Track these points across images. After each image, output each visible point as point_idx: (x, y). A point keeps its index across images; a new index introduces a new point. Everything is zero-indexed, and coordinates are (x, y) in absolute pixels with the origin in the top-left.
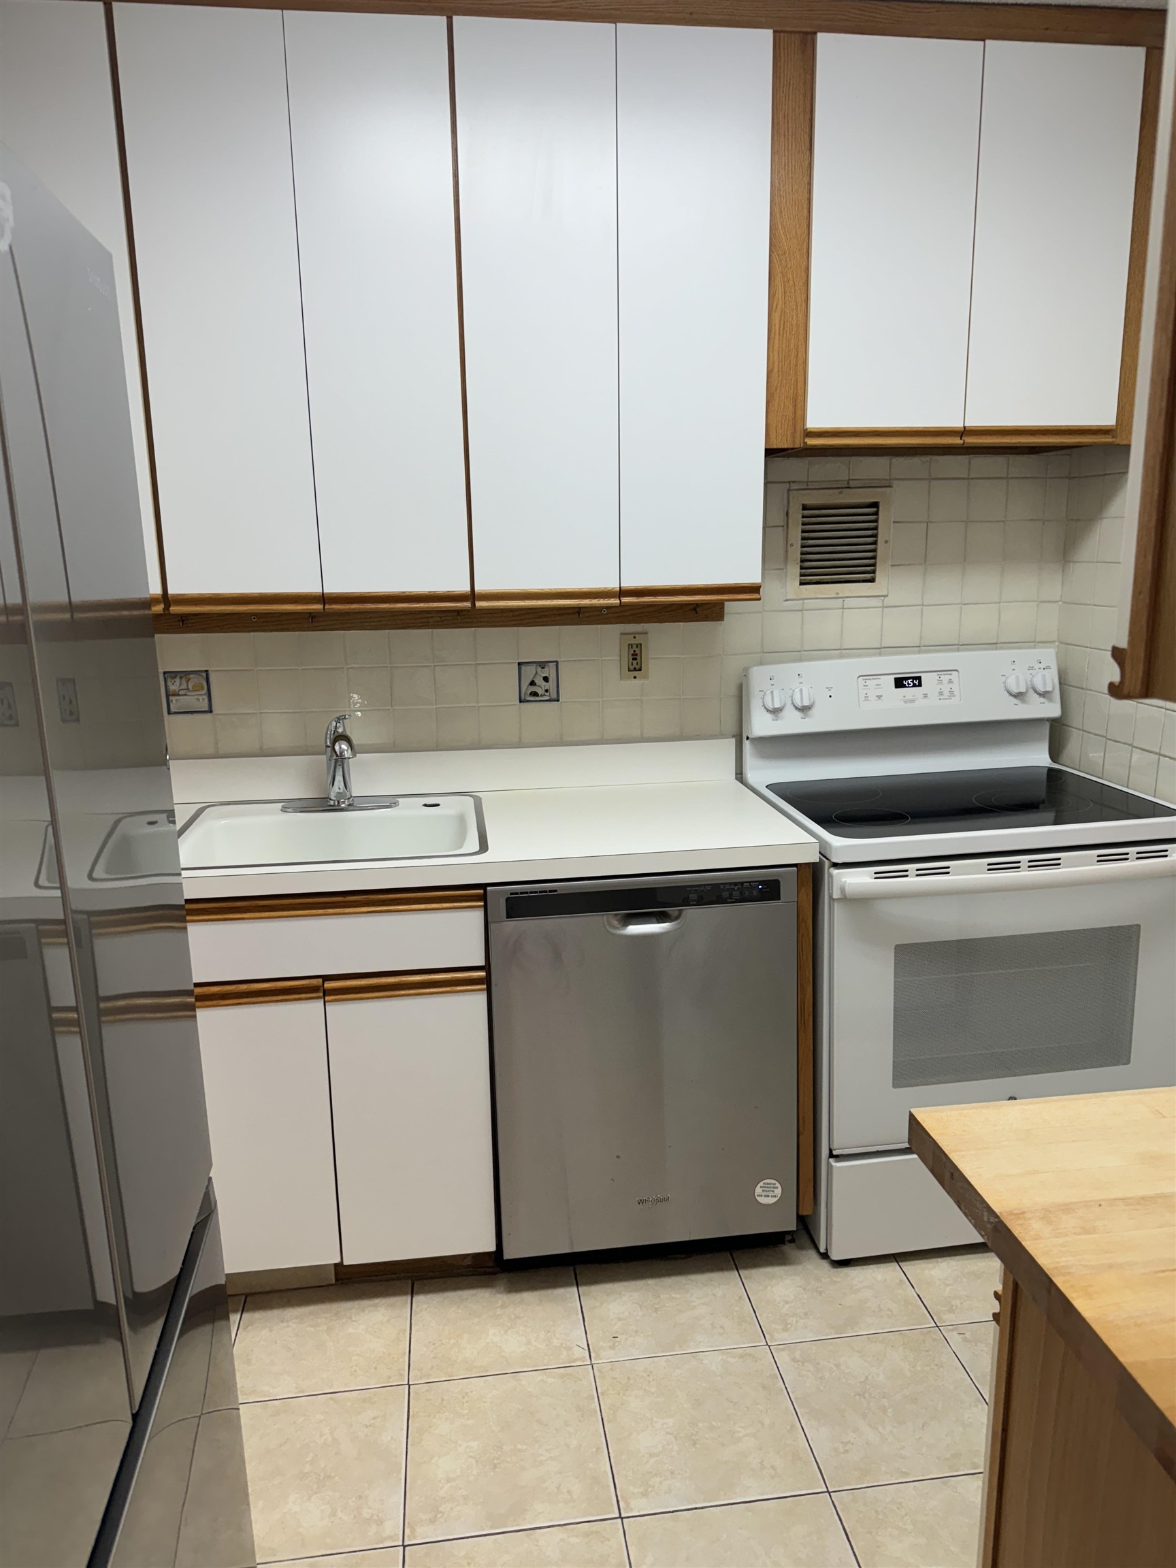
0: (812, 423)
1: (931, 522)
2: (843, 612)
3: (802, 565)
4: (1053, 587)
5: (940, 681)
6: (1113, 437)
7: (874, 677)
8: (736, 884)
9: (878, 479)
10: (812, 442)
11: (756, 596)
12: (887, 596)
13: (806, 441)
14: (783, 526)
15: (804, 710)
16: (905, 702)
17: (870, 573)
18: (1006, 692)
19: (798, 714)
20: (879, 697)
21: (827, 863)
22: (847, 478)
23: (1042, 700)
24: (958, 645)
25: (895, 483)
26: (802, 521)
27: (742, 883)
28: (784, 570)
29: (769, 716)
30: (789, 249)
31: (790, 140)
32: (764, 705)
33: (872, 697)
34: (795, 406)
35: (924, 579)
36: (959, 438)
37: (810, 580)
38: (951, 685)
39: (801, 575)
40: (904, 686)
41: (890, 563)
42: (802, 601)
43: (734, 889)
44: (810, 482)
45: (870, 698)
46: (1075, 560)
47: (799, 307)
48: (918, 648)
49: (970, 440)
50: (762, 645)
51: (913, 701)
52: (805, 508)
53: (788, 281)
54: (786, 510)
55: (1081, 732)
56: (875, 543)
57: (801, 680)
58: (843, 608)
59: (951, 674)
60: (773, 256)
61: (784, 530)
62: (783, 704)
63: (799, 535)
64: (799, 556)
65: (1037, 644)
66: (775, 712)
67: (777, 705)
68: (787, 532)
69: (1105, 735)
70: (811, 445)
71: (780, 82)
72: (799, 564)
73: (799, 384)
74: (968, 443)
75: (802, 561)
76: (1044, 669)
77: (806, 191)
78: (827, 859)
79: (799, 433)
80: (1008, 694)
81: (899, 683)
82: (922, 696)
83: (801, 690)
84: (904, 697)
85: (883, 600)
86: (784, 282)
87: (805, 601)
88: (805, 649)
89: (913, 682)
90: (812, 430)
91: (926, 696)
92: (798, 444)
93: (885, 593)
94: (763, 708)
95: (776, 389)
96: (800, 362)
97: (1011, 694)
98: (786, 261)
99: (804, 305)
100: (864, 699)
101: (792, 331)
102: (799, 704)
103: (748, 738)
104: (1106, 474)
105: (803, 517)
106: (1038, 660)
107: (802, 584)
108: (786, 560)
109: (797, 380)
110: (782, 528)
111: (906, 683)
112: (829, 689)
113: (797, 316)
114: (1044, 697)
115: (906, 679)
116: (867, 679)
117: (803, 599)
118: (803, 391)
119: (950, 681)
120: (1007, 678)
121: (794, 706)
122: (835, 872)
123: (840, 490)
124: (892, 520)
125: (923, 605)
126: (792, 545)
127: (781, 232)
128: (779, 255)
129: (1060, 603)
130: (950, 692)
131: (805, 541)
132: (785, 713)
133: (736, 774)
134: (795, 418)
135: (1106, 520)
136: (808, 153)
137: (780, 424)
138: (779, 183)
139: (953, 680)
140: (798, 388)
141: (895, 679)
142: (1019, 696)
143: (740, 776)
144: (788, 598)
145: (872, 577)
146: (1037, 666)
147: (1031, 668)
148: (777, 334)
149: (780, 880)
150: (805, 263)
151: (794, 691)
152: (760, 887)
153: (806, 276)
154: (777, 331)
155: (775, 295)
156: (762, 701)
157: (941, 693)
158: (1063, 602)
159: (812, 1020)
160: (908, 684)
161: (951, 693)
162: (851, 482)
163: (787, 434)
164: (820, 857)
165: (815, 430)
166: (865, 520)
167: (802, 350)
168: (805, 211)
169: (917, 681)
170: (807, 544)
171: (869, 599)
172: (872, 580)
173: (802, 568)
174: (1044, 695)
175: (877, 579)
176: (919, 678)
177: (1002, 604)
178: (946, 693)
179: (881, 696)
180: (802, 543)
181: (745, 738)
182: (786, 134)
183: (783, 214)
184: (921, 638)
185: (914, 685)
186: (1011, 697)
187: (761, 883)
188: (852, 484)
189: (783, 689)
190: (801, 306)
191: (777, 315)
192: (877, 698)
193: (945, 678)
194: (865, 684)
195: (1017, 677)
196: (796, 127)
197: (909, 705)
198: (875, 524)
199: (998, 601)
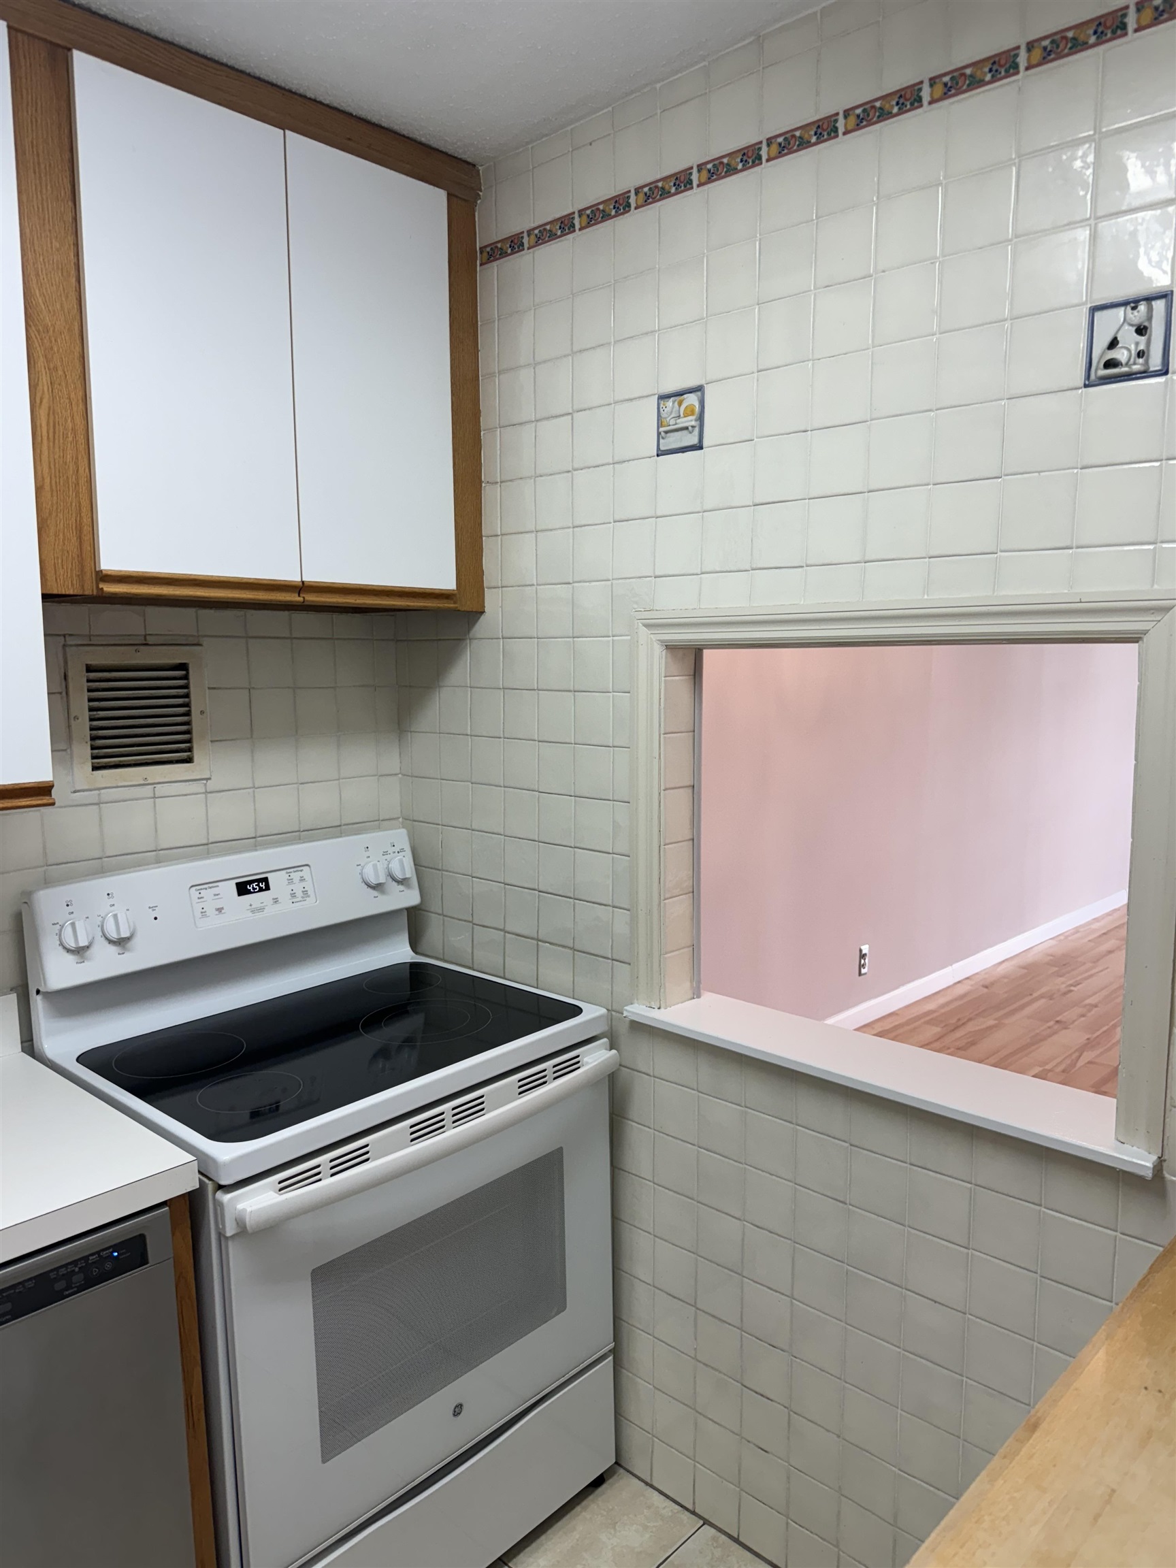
0: (108, 563)
1: (253, 688)
2: (155, 803)
3: (93, 743)
4: (392, 761)
5: (290, 881)
6: (455, 603)
7: (210, 885)
8: (75, 1263)
9: (184, 635)
10: (110, 588)
11: (45, 800)
12: (210, 779)
13: (101, 586)
14: (61, 693)
15: (121, 943)
16: (253, 912)
17: (186, 752)
18: (363, 884)
19: (113, 949)
20: (220, 910)
21: (210, 1186)
22: (144, 633)
23: (401, 887)
24: (299, 831)
25: (205, 641)
26: (88, 687)
27: (86, 1258)
28: (68, 750)
29: (71, 958)
30: (53, 326)
31: (44, 179)
32: (61, 944)
33: (211, 911)
34: (80, 538)
35: (253, 756)
36: (297, 595)
37: (106, 763)
38: (303, 884)
39: (93, 757)
40: (249, 892)
41: (210, 739)
42: (97, 792)
43: (74, 1271)
44: (93, 636)
45: (208, 914)
46: (412, 730)
47: (75, 409)
48: (254, 840)
49: (311, 598)
50: (45, 854)
51: (261, 909)
52: (89, 669)
53: (56, 369)
54: (63, 671)
55: (441, 917)
56: (188, 714)
57: (111, 901)
58: (154, 797)
59: (301, 871)
60: (31, 331)
61: (62, 698)
62: (90, 938)
63: (86, 705)
64: (88, 733)
65: (381, 822)
66: (80, 952)
67: (83, 942)
68: (68, 701)
69: (471, 920)
70: (109, 593)
71: (22, 98)
72: (89, 743)
73: (84, 510)
74: (307, 601)
75: (93, 738)
76: (398, 852)
77: (72, 255)
78: (210, 1179)
79: (88, 574)
80: (366, 887)
81: (242, 889)
82: (272, 902)
83: (115, 916)
84: (251, 905)
85: (205, 784)
86: (49, 369)
87: (103, 791)
88: (108, 854)
89: (258, 885)
90: (109, 573)
91: (276, 901)
92: (89, 590)
93: (207, 776)
94: (61, 948)
95: (50, 514)
96: (82, 481)
97: (369, 886)
98: (51, 342)
99: (81, 406)
100: (200, 915)
101: (67, 437)
102: (113, 935)
103: (38, 992)
104: (440, 640)
105: (88, 681)
106: (391, 843)
107: (95, 768)
108: (70, 739)
109: (80, 503)
110: (58, 696)
111: (251, 888)
112: (153, 908)
113: (73, 418)
114: (402, 884)
115: (250, 882)
116: (201, 889)
117: (99, 789)
118: (90, 520)
119: (302, 879)
120: (363, 867)
121: (107, 939)
122: (226, 1198)
123: (136, 647)
124: (207, 686)
125: (254, 787)
126: (76, 718)
127: (40, 301)
128: (39, 331)
129: (400, 775)
130: (303, 892)
131: (95, 713)
132: (94, 950)
133: (22, 1042)
134: (80, 555)
135: (445, 688)
136: (70, 204)
137: (60, 561)
138: (31, 231)
139: (305, 877)
140: (82, 514)
141: (237, 884)
142: (377, 887)
143: (29, 1046)
144: (78, 788)
145: (188, 756)
146: (391, 850)
147: (385, 853)
148: (45, 438)
149: (146, 1234)
150: (78, 349)
151: (104, 919)
152: (116, 1254)
153: (81, 367)
154: (45, 433)
155: (38, 384)
156: (57, 937)
157: (293, 895)
158: (402, 775)
159: (203, 1415)
160: (254, 889)
161: (305, 892)
162: (148, 637)
163: (72, 576)
164: (200, 1179)
165: (113, 574)
166: (172, 685)
167: (83, 464)
168: (73, 280)
169: (263, 884)
170: (97, 716)
171: (187, 783)
172: (189, 760)
173: (93, 748)
174: (403, 882)
175: (196, 758)
176: (266, 880)
177: (341, 780)
178: (299, 894)
179: (222, 908)
180: (90, 716)
181: (33, 992)
182: (37, 170)
183: (41, 278)
184: (256, 827)
185: (261, 890)
186: (369, 889)
187: (115, 1247)
188: (150, 640)
189: (88, 918)
190: (78, 406)
191: (43, 413)
192: (217, 912)
193: (296, 876)
194: (200, 896)
195: (375, 866)
196: (50, 165)
197: (258, 915)
198: (186, 691)
199: (337, 777)
